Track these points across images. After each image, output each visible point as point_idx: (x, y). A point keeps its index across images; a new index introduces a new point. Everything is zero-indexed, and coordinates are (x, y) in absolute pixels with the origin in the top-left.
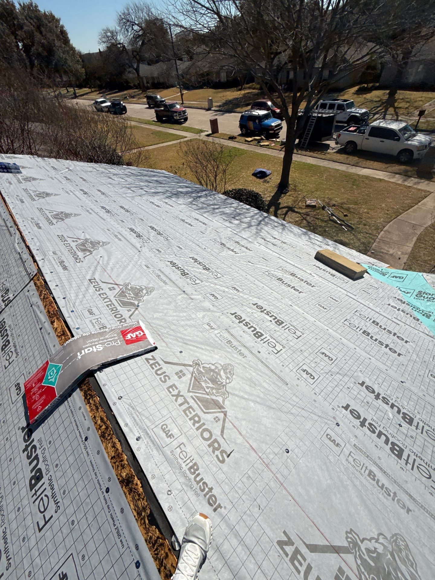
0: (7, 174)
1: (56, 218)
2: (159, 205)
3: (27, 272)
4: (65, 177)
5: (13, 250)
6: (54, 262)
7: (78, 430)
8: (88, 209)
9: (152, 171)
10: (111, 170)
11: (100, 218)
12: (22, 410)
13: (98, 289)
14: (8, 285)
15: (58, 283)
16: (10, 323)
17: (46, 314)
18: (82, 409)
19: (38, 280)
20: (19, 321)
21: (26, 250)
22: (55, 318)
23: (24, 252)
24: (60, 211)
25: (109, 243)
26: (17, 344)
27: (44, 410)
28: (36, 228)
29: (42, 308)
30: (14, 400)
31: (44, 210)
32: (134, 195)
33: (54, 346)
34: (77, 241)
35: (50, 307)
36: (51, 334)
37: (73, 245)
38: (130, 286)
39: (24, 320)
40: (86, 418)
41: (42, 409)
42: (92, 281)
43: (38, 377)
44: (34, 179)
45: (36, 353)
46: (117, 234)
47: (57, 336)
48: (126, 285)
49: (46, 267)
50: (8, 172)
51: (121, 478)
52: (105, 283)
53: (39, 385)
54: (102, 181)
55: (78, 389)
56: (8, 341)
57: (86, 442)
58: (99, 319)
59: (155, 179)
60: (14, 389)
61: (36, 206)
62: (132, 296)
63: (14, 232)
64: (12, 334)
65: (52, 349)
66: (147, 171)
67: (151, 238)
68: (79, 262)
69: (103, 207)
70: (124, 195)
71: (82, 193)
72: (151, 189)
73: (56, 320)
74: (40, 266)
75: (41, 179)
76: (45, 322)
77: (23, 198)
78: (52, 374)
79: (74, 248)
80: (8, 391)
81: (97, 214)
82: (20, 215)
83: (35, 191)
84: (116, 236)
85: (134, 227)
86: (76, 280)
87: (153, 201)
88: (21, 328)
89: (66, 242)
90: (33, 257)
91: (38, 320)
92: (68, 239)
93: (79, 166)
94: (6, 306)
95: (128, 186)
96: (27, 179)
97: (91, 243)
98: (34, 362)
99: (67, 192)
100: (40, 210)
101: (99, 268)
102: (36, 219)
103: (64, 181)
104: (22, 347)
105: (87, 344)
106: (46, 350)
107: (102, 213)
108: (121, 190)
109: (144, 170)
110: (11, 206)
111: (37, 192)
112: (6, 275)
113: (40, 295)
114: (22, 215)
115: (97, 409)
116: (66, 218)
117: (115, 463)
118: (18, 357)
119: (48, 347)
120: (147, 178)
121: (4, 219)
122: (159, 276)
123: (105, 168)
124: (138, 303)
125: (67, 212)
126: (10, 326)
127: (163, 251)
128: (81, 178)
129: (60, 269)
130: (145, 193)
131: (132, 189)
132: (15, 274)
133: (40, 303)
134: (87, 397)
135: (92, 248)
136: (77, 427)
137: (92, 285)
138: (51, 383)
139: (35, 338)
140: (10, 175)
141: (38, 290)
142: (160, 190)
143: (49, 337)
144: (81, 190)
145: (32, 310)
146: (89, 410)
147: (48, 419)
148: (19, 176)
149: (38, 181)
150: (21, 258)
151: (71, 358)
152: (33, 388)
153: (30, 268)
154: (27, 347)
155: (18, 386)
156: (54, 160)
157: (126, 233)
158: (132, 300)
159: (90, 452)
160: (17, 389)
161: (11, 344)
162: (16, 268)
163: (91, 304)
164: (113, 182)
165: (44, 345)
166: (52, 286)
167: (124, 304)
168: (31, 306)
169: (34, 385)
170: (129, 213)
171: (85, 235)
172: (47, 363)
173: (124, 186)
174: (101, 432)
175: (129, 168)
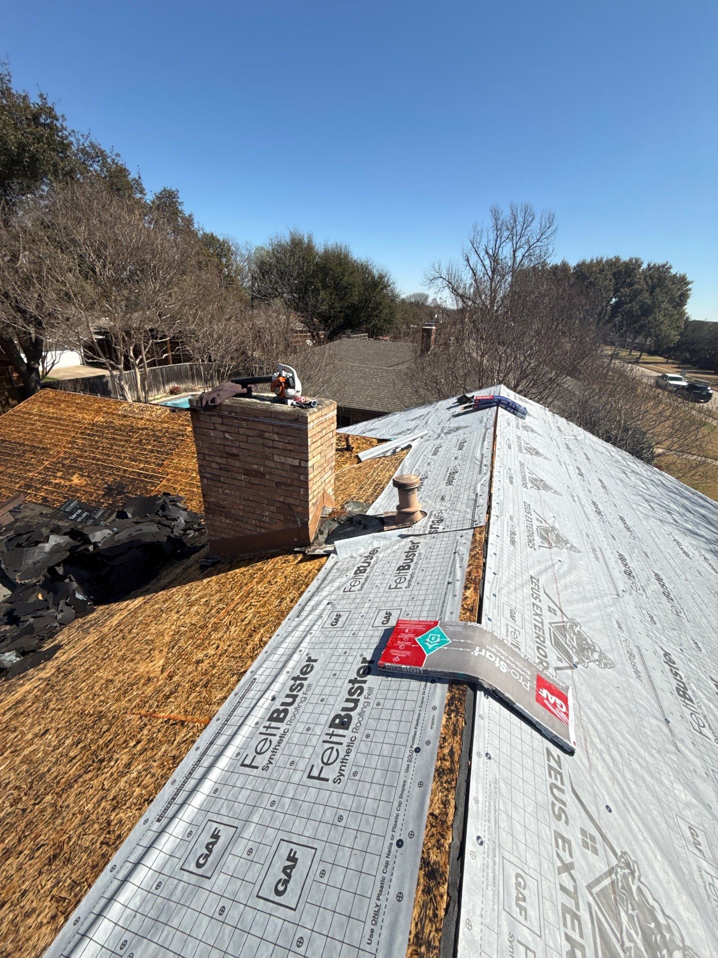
0: (510, 415)
1: (532, 482)
2: (690, 553)
3: (473, 517)
4: (567, 445)
5: (472, 488)
6: (506, 527)
7: (416, 728)
8: (574, 494)
9: (702, 498)
10: (632, 465)
11: (583, 515)
12: (376, 641)
13: (535, 596)
14: (446, 516)
15: (497, 553)
16: (422, 551)
17: (465, 573)
18: (436, 712)
19: (480, 534)
20: (432, 558)
21: (486, 496)
22: (473, 586)
23: (483, 497)
24: (541, 477)
25: (579, 552)
26: (415, 576)
27: (399, 665)
28: (507, 481)
29: (466, 564)
30: (376, 624)
31: (525, 467)
32: (651, 514)
33: (452, 613)
34: (541, 522)
35: (475, 570)
36: (457, 598)
37: (536, 523)
38: (578, 628)
39: (438, 561)
40: (434, 727)
41: (398, 663)
42: (534, 580)
43: (417, 627)
44: (533, 431)
45: (428, 602)
46: (597, 549)
47: (462, 606)
48: (575, 624)
49: (496, 526)
50: (513, 413)
51: (426, 856)
52: (547, 595)
53: (412, 636)
54: (611, 471)
55: (447, 686)
56: (409, 567)
57: (415, 754)
58: (517, 633)
59: (703, 511)
60: (383, 614)
61: (520, 459)
62: (575, 644)
63: (484, 471)
64: (417, 563)
65: (448, 614)
66: (693, 494)
67: (649, 592)
68: (531, 548)
69: (594, 503)
70: (634, 506)
71: (578, 472)
72: (686, 521)
73: (472, 589)
74: (491, 521)
75: (539, 434)
76: (458, 580)
77: (512, 444)
78: (433, 639)
79: (535, 528)
80: (377, 612)
81: (582, 506)
82: (500, 459)
83: (527, 444)
84: (594, 550)
85: (627, 556)
86: (517, 564)
87: (680, 541)
88: (429, 565)
89: (529, 515)
90: (489, 507)
91: (453, 572)
92: (533, 513)
93: (590, 439)
94: (430, 533)
95: (647, 497)
96: (526, 428)
97: (557, 536)
98: (419, 608)
99: (560, 462)
100: (522, 465)
101: (550, 572)
102: (513, 472)
103: (563, 448)
104: (418, 583)
105: (493, 648)
106: (440, 609)
107: (590, 510)
108: (632, 497)
109: (687, 489)
110: (498, 445)
111: (529, 446)
112: (449, 505)
113: (472, 550)
114: (502, 460)
115: (454, 734)
116: (544, 489)
117: (432, 826)
118: (408, 589)
119: (445, 608)
120: (687, 502)
121: (482, 455)
122: (631, 656)
123: (624, 459)
124: (578, 663)
125: (547, 483)
126: (420, 554)
127: (658, 625)
128: (585, 454)
129: (507, 539)
130: (672, 521)
131: (652, 504)
132: (460, 511)
133: (466, 558)
134: (452, 706)
135: (555, 542)
136: (417, 724)
137: (531, 586)
138: (426, 647)
139: (438, 586)
140: (513, 416)
141: (472, 543)
142: (704, 531)
143: (453, 599)
144: (578, 468)
145: (452, 557)
146: (444, 722)
147: (393, 679)
148: (520, 420)
149: (535, 435)
150: (476, 501)
151: (466, 645)
152: (404, 632)
153: (479, 517)
154: (423, 588)
155: (388, 616)
156: (564, 420)
157: (612, 556)
158: (572, 649)
159: (411, 770)
160: (385, 617)
161: (410, 571)
162: (464, 506)
163: (518, 606)
164: (627, 480)
165: (442, 602)
166: (491, 550)
167: (558, 645)
168: (455, 553)
169: (407, 631)
170: (629, 533)
171: (554, 522)
172: (436, 623)
173: (641, 493)
174: (440, 767)
175: (661, 475)
